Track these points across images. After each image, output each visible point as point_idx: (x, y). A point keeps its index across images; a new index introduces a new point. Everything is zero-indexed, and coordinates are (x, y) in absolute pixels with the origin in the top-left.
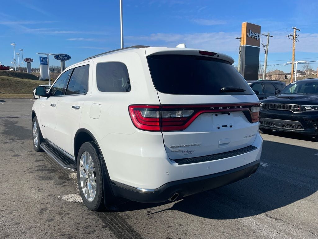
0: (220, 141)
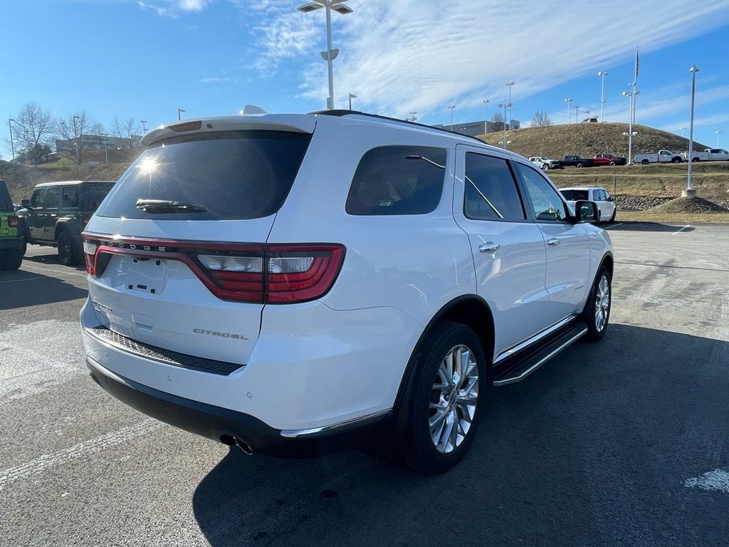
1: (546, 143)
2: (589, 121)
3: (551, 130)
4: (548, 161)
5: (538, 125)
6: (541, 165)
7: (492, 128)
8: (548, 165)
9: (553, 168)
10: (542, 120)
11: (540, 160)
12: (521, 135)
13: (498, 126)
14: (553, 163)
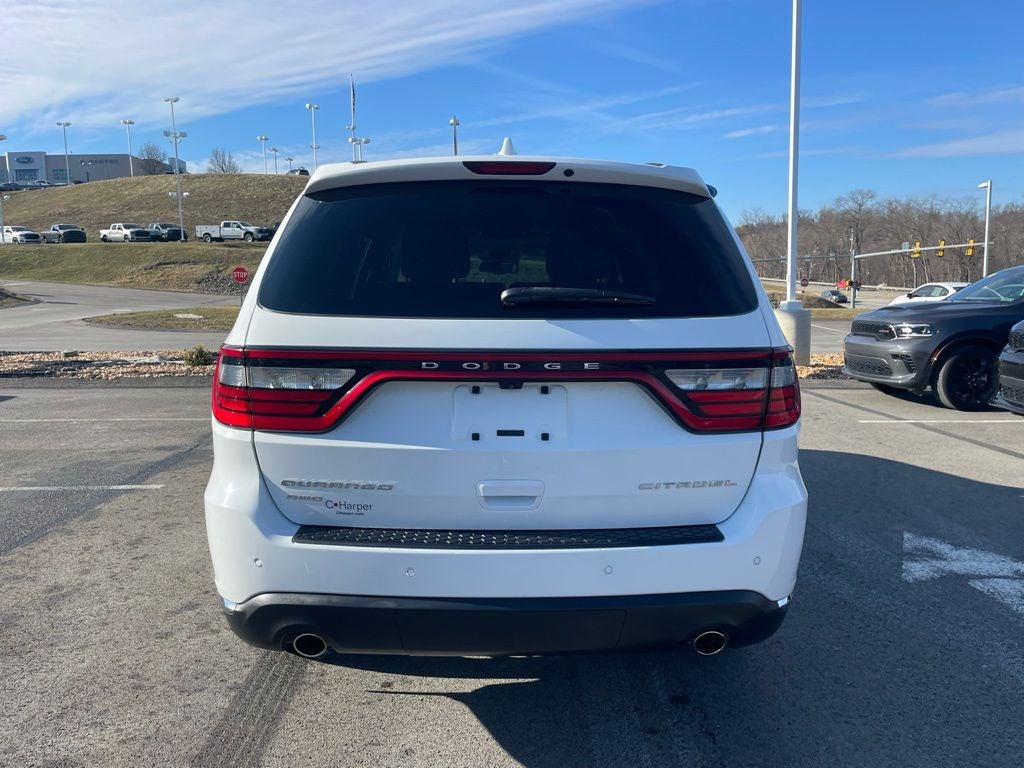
0: (481, 486)
1: (241, 200)
2: (297, 173)
3: (245, 181)
4: (252, 229)
5: (218, 170)
6: (241, 233)
7: (143, 167)
8: (251, 233)
9: (259, 240)
10: (224, 162)
11: (239, 227)
12: (198, 185)
13: (152, 166)
14: (260, 231)
